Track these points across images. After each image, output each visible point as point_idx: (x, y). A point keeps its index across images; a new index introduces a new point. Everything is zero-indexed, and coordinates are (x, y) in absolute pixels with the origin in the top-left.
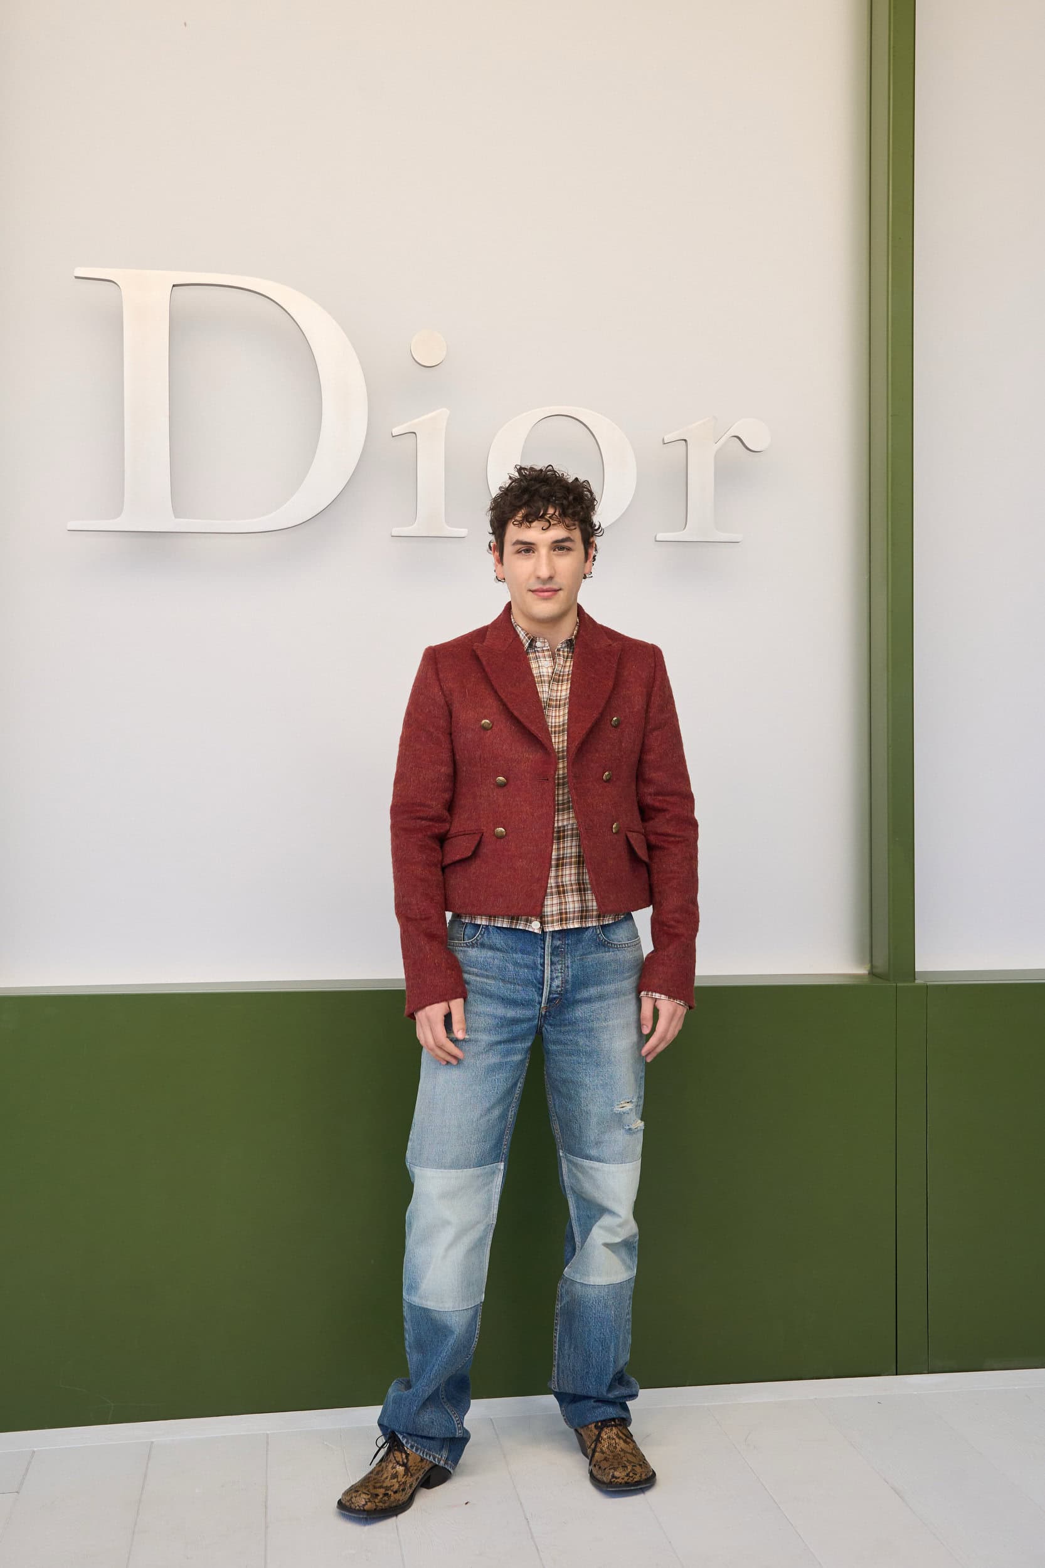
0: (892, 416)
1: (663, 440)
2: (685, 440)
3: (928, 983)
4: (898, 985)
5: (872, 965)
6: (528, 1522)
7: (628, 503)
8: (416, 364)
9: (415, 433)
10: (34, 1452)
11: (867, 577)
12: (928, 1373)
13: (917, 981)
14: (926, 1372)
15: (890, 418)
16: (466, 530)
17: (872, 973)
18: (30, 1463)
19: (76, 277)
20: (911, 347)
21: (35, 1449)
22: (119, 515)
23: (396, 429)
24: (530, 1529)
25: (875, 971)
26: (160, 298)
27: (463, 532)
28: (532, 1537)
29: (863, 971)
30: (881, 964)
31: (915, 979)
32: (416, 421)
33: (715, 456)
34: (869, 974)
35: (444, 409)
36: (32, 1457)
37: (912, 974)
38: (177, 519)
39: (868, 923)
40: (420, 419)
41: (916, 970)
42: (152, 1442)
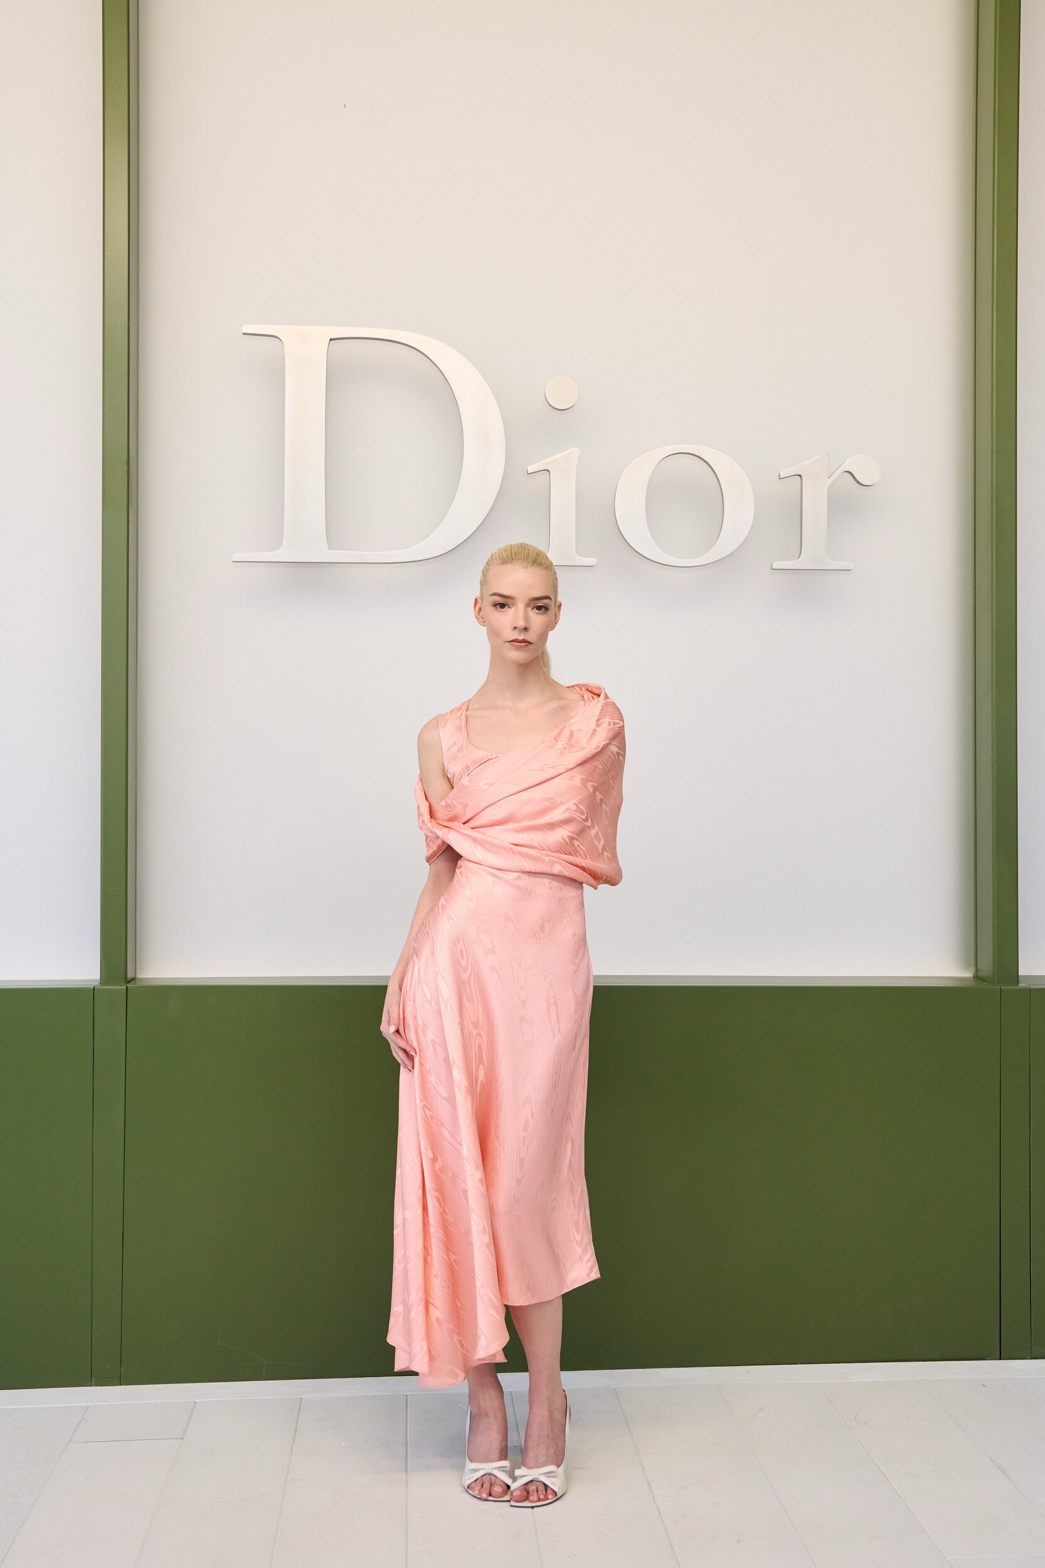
0: (996, 452)
1: (779, 475)
2: (800, 475)
3: (1032, 987)
4: (1003, 988)
5: (977, 970)
6: (650, 1486)
7: (747, 533)
8: (551, 408)
9: (548, 471)
10: (196, 1403)
11: (972, 603)
12: (1031, 1359)
13: (1021, 985)
14: (1029, 1357)
15: (995, 453)
16: (595, 559)
17: (977, 977)
18: (192, 1413)
19: (244, 334)
20: (1014, 387)
21: (197, 1401)
22: (278, 547)
23: (531, 467)
24: (652, 1493)
25: (980, 974)
26: (318, 351)
27: (591, 561)
28: (654, 1501)
29: (968, 974)
30: (987, 968)
31: (1018, 983)
32: (550, 459)
33: (829, 488)
34: (974, 977)
35: (574, 448)
36: (194, 1407)
37: (1016, 978)
38: (331, 551)
39: (972, 929)
40: (555, 457)
41: (1020, 974)
42: (302, 1399)
